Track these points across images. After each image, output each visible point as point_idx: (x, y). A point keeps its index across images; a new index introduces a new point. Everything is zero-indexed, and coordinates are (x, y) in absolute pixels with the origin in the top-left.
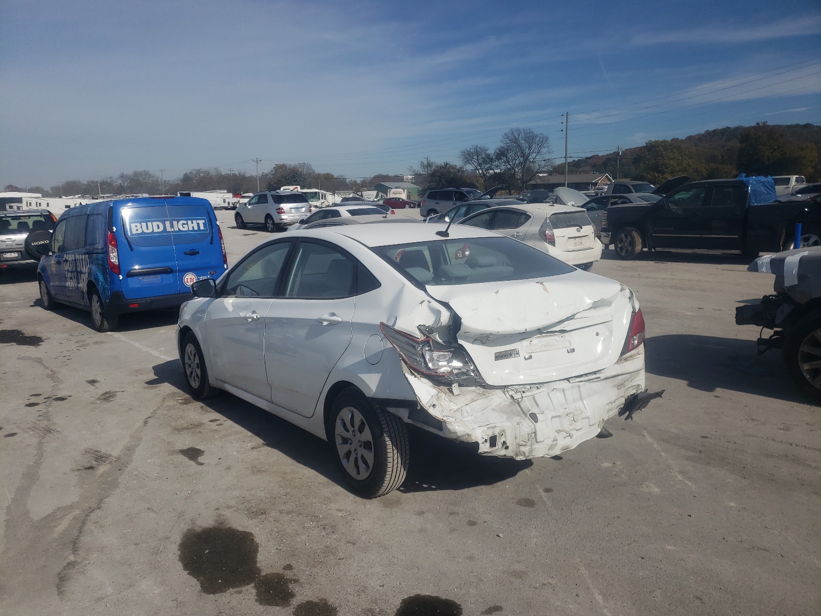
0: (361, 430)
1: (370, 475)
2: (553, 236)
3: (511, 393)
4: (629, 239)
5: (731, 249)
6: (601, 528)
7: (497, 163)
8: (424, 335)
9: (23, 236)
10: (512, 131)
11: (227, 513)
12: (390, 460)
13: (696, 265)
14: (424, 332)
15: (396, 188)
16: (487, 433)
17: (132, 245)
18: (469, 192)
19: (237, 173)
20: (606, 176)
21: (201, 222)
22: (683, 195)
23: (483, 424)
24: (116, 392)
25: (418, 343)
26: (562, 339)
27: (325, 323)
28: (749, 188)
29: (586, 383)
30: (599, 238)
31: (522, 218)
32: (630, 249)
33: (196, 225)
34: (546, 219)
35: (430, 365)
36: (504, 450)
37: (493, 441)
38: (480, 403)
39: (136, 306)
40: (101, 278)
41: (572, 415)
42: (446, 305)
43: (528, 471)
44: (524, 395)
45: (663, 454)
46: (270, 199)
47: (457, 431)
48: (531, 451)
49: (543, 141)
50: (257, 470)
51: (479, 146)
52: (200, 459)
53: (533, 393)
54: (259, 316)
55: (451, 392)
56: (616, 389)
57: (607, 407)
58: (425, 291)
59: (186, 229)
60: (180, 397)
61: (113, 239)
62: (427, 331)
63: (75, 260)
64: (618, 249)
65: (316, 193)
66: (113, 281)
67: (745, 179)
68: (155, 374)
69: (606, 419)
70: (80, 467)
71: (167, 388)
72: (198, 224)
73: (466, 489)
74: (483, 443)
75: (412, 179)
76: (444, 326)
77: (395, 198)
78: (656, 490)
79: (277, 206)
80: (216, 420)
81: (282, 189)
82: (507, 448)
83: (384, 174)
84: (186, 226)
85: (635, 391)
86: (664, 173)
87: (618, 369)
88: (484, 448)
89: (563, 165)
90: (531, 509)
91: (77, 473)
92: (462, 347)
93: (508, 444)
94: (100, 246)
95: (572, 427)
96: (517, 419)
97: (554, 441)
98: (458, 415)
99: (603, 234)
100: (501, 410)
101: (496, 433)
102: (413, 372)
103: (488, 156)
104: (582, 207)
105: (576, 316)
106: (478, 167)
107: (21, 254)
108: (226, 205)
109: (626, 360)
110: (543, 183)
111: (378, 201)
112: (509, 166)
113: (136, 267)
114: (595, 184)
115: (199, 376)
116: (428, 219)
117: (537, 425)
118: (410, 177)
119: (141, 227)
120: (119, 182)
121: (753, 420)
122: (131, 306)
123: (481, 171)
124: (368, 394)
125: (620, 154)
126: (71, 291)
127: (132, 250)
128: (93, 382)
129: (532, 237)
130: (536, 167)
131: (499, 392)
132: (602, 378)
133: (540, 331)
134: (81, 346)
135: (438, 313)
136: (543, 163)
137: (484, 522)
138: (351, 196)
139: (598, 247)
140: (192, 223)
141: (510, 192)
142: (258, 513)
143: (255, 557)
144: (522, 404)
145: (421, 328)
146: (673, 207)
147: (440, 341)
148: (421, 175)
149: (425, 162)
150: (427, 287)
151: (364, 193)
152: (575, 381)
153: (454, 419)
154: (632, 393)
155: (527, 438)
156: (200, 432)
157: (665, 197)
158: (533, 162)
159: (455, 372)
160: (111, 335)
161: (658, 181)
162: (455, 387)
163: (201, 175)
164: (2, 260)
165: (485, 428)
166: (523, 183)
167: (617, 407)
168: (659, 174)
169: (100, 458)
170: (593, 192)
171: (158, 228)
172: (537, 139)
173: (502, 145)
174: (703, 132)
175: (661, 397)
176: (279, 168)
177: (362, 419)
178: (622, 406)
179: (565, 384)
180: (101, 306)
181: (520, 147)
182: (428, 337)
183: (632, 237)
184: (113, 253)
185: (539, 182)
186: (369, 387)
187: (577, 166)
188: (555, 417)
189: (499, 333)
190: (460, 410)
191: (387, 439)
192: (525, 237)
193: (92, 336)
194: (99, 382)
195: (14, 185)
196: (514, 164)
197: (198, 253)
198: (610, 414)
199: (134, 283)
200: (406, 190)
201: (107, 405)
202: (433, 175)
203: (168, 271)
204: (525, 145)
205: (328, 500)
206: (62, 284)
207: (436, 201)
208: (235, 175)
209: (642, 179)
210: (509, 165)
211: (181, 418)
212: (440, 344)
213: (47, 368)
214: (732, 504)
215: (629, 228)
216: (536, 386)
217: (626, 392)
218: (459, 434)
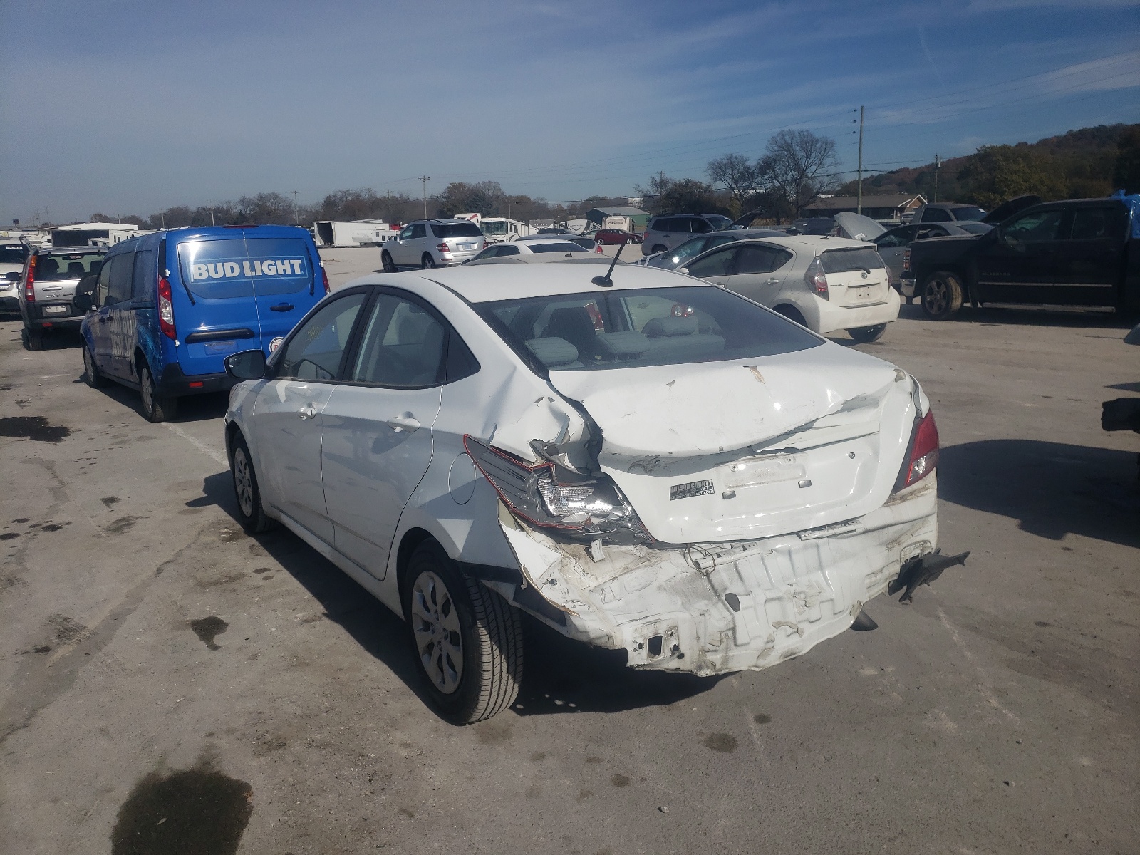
0: (446, 611)
1: (458, 688)
2: (825, 283)
3: (696, 556)
4: (943, 289)
5: (1100, 304)
6: (845, 801)
7: (760, 179)
8: (542, 456)
9: (74, 283)
10: (782, 135)
11: (223, 743)
12: (487, 667)
13: (1043, 328)
14: (541, 452)
15: (615, 215)
16: (643, 633)
17: (193, 295)
18: (711, 220)
19: (398, 196)
20: (919, 199)
21: (297, 263)
22: (1029, 224)
23: (636, 616)
24: (137, 518)
25: (527, 470)
26: (790, 462)
27: (398, 430)
28: (1132, 212)
29: (830, 539)
30: (897, 288)
31: (780, 256)
32: (944, 304)
33: (285, 267)
34: (815, 259)
35: (551, 508)
36: (676, 659)
37: (655, 645)
38: (639, 576)
39: (199, 385)
40: (150, 344)
41: (803, 596)
42: (578, 406)
43: (734, 681)
44: (718, 561)
45: (968, 654)
46: (429, 231)
47: (588, 629)
48: (726, 660)
49: (828, 146)
50: (298, 662)
51: (734, 155)
52: (218, 639)
53: (734, 557)
54: (314, 412)
55: (590, 554)
56: (885, 548)
57: (867, 581)
58: (548, 379)
59: (273, 272)
60: (226, 528)
61: (167, 288)
62: (547, 450)
63: (121, 318)
64: (926, 304)
65: (502, 223)
66: (165, 348)
67: (1123, 198)
68: (205, 490)
69: (864, 600)
70: (29, 648)
71: (215, 512)
72: (292, 266)
73: (625, 711)
74: (635, 650)
75: (640, 203)
76: (574, 443)
77: (613, 230)
78: (951, 726)
79: (438, 241)
80: (265, 570)
81: (456, 217)
82: (681, 656)
83: (602, 196)
84: (273, 268)
85: (919, 552)
86: (1002, 194)
87: (888, 516)
88: (638, 659)
89: (856, 183)
90: (727, 756)
91: (20, 659)
92: (608, 478)
93: (683, 649)
94: (147, 297)
95: (804, 616)
96: (701, 605)
97: (768, 642)
98: (596, 598)
99: (904, 282)
100: (673, 589)
101: (661, 632)
102: (520, 521)
103: (747, 169)
104: (875, 241)
105: (816, 425)
106: (734, 186)
107: (71, 307)
108: (380, 240)
109: (903, 499)
110: (826, 207)
111: (589, 233)
112: (777, 184)
113: (203, 328)
114: (902, 210)
115: (251, 498)
116: (648, 259)
117: (737, 615)
118: (637, 200)
119: (207, 270)
120: (239, 208)
121: (1128, 594)
122: (193, 386)
123: (737, 191)
124: (453, 555)
125: (940, 166)
126: (117, 361)
127: (193, 303)
128: (110, 501)
129: (793, 285)
130: (815, 185)
131: (675, 556)
132: (858, 531)
133: (750, 451)
134: (116, 444)
135: (563, 419)
136: (826, 179)
137: (643, 779)
138: (551, 227)
139: (894, 300)
140: (283, 264)
141: (779, 220)
142: (272, 745)
143: (238, 836)
144: (713, 579)
145: (537, 445)
146: (1011, 241)
147: (572, 467)
148: (650, 196)
149: (658, 179)
150: (551, 373)
151: (570, 223)
152: (810, 538)
153: (586, 606)
154: (913, 554)
155: (719, 639)
156: (234, 590)
157: (999, 226)
158: (812, 178)
159: (595, 521)
160: (166, 427)
161: (995, 204)
162: (596, 546)
163: (349, 198)
164: (45, 315)
165: (639, 624)
166: (798, 207)
167: (886, 579)
168: (997, 195)
169: (66, 630)
170: (898, 220)
171: (232, 271)
172: (819, 145)
173: (768, 153)
174: (1064, 133)
175: (963, 565)
176: (455, 188)
177: (446, 594)
178: (895, 578)
179: (793, 543)
180: (152, 384)
181: (793, 156)
182: (548, 460)
183: (948, 286)
184: (166, 307)
185: (821, 206)
186: (454, 544)
187: (876, 184)
188: (772, 600)
189: (673, 455)
190: (600, 589)
191: (483, 631)
192: (785, 285)
193: (140, 428)
194: (119, 500)
195: (103, 214)
196: (784, 181)
197: (291, 308)
198: (871, 593)
199: (196, 351)
200: (628, 219)
201: (116, 539)
202: (668, 196)
203: (247, 335)
204: (801, 154)
205: (394, 724)
206: (108, 351)
207: (665, 233)
208: (394, 198)
209: (972, 201)
210: (778, 181)
211: (214, 564)
212: (571, 471)
213: (56, 477)
214: (1086, 761)
215: (944, 273)
216: (742, 544)
217: (903, 553)
218: (592, 635)
